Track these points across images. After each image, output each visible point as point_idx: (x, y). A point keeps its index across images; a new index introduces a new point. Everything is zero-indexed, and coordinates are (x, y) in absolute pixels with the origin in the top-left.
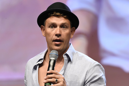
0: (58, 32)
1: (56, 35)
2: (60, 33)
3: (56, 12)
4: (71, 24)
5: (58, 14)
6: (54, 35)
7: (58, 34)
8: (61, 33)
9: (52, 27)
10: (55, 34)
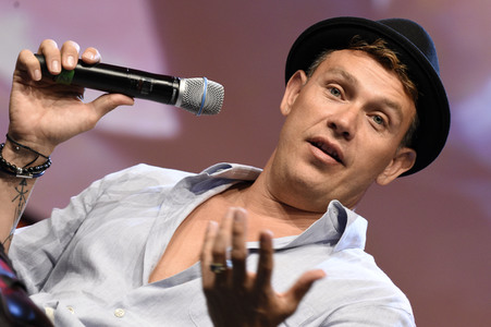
0: (345, 121)
1: (332, 125)
2: (352, 127)
3: (387, 46)
4: (411, 126)
5: (391, 55)
6: (326, 121)
7: (341, 127)
8: (356, 128)
9: (335, 91)
10: (332, 119)
